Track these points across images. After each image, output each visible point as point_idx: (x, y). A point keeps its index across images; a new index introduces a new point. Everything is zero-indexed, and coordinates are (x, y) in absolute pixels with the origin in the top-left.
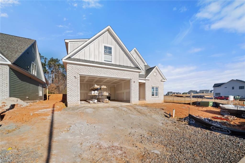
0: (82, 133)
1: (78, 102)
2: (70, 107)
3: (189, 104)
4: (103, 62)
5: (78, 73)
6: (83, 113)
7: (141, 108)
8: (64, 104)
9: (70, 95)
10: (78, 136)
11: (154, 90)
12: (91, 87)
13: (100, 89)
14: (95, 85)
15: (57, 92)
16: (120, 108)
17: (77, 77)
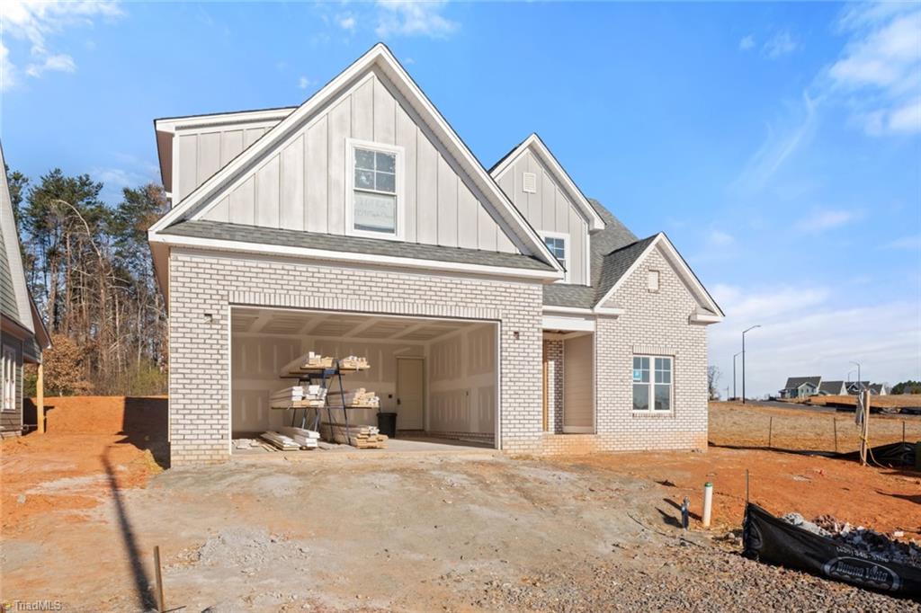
0: (251, 569)
1: (221, 441)
2: (182, 469)
3: (854, 457)
4: (347, 234)
5: (222, 296)
6: (248, 495)
7: (544, 474)
8: (148, 452)
9: (184, 409)
10: (235, 579)
11: (646, 377)
12: (288, 362)
13: (337, 372)
14: (308, 353)
15: (85, 384)
16: (434, 473)
17: (219, 317)
